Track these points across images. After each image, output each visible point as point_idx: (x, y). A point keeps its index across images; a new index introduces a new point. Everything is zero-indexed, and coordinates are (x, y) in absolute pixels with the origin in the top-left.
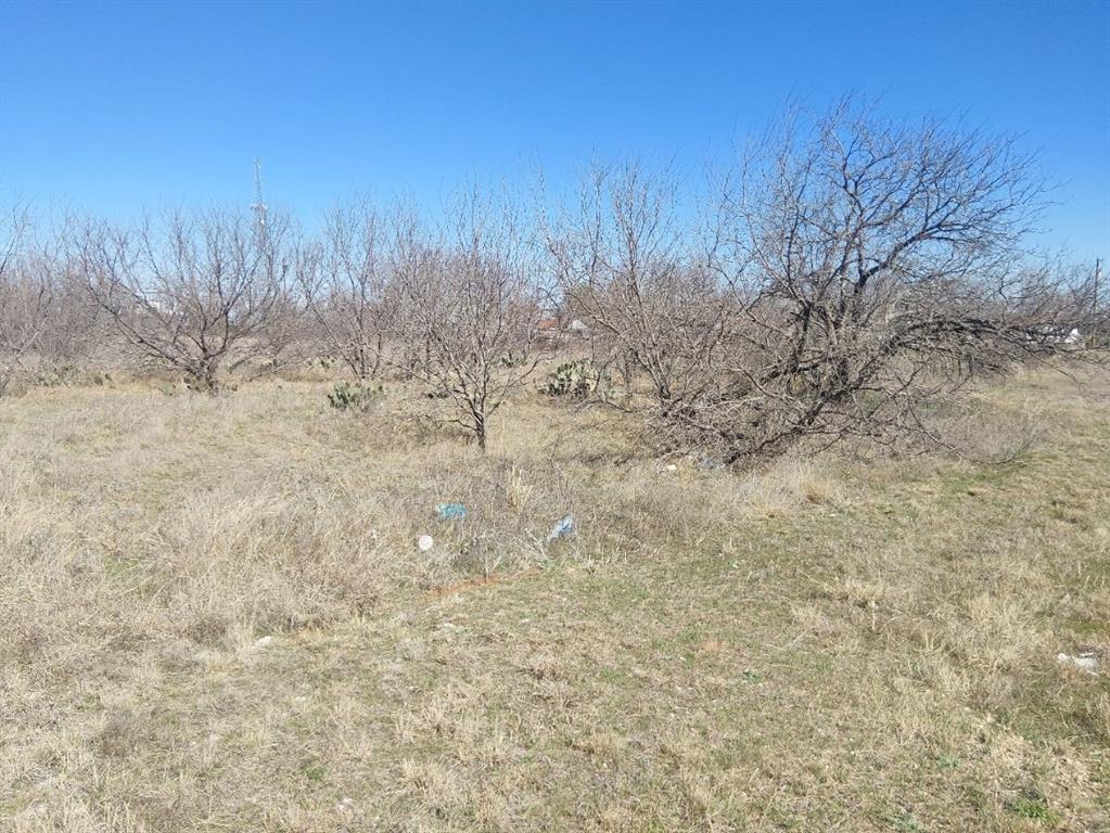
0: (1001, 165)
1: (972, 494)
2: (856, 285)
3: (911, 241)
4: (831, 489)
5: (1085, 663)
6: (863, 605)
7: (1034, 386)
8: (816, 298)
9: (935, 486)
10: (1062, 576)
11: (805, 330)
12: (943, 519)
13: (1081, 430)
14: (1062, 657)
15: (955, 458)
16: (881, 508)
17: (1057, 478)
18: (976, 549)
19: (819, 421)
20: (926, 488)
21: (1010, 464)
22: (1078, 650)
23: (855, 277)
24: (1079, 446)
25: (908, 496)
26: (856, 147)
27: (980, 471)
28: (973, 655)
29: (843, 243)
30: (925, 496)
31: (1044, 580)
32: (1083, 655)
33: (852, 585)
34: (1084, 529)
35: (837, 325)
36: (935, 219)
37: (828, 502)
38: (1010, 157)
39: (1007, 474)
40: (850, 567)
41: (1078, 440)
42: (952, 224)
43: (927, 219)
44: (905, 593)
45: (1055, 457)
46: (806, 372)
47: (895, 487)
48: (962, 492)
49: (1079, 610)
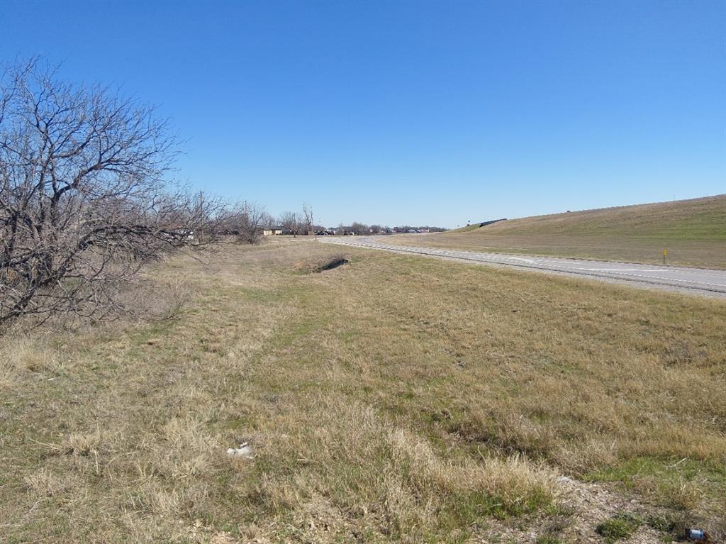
0: (147, 124)
1: (150, 344)
2: (52, 200)
3: (90, 170)
4: (48, 357)
5: (243, 451)
6: (86, 453)
7: (174, 267)
8: (21, 207)
9: (125, 343)
10: (216, 390)
11: (14, 231)
12: (135, 366)
13: (207, 292)
14: (230, 451)
15: (136, 320)
16: (89, 366)
17: (200, 324)
18: (160, 384)
19: (32, 303)
20: (120, 345)
21: (171, 318)
22: (239, 443)
23: (51, 193)
24: (208, 302)
25: (108, 352)
26: (43, 97)
27: (153, 327)
28: (176, 471)
29: (39, 168)
30: (119, 350)
31: (206, 396)
32: (242, 445)
33: (76, 439)
34: (222, 356)
35: (39, 228)
36: (106, 156)
37: (46, 369)
38: (152, 120)
39: (171, 325)
40: (72, 423)
41: (206, 298)
42: (118, 161)
43: (101, 155)
44: (116, 434)
45: (196, 311)
46: (17, 266)
47: (97, 348)
48: (144, 343)
49: (231, 413)
